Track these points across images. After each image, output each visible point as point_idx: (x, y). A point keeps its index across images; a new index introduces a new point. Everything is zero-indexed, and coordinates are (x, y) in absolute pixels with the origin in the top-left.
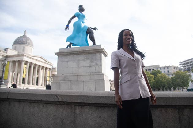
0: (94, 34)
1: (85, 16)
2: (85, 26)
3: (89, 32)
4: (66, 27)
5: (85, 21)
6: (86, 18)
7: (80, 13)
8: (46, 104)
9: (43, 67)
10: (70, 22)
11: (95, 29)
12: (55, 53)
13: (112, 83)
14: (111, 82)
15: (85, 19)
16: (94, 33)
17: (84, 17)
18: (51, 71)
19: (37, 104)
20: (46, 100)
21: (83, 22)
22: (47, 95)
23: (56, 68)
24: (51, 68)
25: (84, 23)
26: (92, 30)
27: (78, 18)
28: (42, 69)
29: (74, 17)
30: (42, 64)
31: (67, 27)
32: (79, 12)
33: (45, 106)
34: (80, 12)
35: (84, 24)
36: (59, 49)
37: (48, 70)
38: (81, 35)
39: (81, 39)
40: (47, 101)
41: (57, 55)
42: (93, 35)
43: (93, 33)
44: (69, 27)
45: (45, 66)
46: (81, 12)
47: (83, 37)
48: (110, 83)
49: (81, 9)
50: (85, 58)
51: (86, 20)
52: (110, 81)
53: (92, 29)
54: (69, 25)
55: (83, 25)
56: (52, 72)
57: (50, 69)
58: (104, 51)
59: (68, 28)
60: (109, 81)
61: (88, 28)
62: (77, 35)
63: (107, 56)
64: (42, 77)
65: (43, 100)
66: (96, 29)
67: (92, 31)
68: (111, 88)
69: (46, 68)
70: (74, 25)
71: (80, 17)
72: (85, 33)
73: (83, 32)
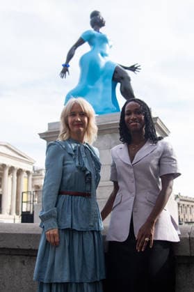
0: (131, 82)
1: (108, 37)
2: (108, 64)
3: (119, 77)
4: (62, 68)
5: (107, 50)
6: (110, 43)
7: (95, 32)
8: (28, 257)
9: (12, 169)
10: (70, 56)
11: (133, 68)
12: (40, 134)
13: (182, 203)
14: (181, 200)
15: (107, 46)
16: (131, 79)
17: (104, 40)
18: (31, 177)
19: (9, 256)
20: (29, 248)
21: (103, 55)
22: (31, 235)
23: (41, 170)
24: (31, 170)
25: (106, 55)
26: (127, 71)
27: (91, 44)
28: (9, 174)
29: (81, 42)
30: (10, 163)
31: (65, 69)
32: (92, 29)
33: (26, 261)
34: (95, 30)
35: (106, 58)
36: (50, 125)
37: (25, 175)
38: (100, 85)
39: (100, 96)
40: (31, 249)
41: (44, 138)
42: (130, 84)
43: (129, 79)
44: (69, 69)
45: (17, 165)
46: (97, 29)
47: (104, 91)
48: (179, 204)
49: (97, 21)
50: (113, 142)
51: (111, 47)
52: (178, 200)
53: (126, 68)
54: (69, 64)
55: (103, 62)
56: (33, 180)
57: (28, 173)
58: (158, 122)
59: (67, 70)
60: (175, 199)
61: (117, 68)
62: (90, 87)
63: (167, 136)
64: (10, 193)
65: (21, 247)
66: (136, 68)
67: (126, 73)
68: (182, 217)
69: (20, 172)
70: (82, 62)
71: (95, 40)
72: (109, 81)
73: (105, 78)
